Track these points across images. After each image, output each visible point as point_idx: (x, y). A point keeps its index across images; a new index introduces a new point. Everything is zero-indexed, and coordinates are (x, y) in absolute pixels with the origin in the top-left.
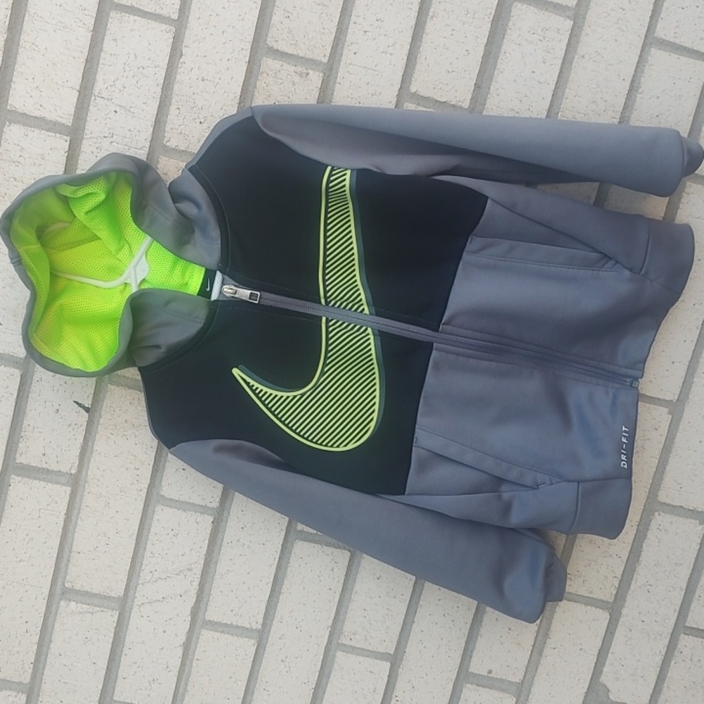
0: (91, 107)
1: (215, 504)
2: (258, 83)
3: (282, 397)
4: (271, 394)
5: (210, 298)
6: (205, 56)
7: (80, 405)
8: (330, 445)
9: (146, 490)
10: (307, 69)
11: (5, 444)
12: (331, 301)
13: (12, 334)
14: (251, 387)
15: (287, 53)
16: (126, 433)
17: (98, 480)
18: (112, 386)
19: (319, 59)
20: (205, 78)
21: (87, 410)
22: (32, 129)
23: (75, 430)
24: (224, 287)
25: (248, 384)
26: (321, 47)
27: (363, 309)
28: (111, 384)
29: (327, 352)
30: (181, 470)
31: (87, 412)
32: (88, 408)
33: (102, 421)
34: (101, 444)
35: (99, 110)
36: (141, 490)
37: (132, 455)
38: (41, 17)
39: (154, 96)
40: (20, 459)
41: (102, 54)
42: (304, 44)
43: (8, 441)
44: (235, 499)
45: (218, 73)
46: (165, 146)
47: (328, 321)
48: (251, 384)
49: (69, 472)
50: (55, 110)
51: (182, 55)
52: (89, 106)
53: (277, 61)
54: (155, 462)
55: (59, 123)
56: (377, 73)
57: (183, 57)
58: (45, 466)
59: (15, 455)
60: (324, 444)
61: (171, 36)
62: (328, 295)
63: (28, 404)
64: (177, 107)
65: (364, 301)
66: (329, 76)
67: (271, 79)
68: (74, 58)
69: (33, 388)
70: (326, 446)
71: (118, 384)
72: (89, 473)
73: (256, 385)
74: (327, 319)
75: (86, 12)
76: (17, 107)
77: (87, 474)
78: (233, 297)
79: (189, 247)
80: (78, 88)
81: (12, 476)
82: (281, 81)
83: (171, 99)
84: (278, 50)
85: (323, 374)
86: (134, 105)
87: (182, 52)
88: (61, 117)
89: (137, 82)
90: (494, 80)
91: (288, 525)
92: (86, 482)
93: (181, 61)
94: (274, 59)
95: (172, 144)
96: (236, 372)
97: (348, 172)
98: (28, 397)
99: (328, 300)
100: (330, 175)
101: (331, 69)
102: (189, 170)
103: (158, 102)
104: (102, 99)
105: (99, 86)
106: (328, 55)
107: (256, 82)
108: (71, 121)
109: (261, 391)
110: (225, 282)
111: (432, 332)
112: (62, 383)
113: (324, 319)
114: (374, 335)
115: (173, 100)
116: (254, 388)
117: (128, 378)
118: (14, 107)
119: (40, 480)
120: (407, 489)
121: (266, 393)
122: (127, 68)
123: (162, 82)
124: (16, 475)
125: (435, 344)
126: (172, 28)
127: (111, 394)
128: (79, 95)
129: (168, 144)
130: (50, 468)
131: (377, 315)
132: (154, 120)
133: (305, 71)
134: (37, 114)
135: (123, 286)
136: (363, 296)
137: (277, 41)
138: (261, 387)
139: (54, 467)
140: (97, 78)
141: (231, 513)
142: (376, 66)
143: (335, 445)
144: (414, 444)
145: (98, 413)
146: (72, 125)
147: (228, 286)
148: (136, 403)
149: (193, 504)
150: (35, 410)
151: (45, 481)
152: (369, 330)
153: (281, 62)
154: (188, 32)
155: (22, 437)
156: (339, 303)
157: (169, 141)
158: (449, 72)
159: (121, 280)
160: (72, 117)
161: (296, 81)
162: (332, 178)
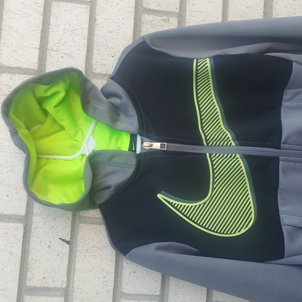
0: (48, 57)
1: (158, 293)
2: (142, 29)
3: (192, 206)
4: (185, 206)
5: (136, 152)
6: (109, 19)
7: (63, 240)
8: (229, 233)
9: (112, 290)
10: (168, 17)
11: (18, 275)
12: (209, 142)
13: (15, 201)
14: (171, 204)
15: (155, 10)
16: (94, 254)
17: (81, 289)
18: (82, 224)
19: (174, 11)
20: (111, 31)
21: (68, 243)
22: (15, 75)
23: (62, 257)
24: (144, 143)
25: (169, 202)
26: (174, 4)
27: (231, 143)
28: (81, 223)
29: (214, 174)
30: (133, 273)
31: (68, 244)
32: (68, 241)
33: (78, 248)
34: (80, 264)
35: (52, 57)
36: (109, 291)
37: (100, 268)
38: (13, 11)
39: (84, 45)
40: (30, 284)
41: (50, 26)
42: (164, 4)
43: (20, 272)
44: (170, 287)
45: (118, 27)
46: (94, 73)
47: (210, 155)
48: (171, 202)
49: (61, 287)
50: (27, 62)
51: (96, 20)
52: (46, 57)
53: (151, 16)
54: (115, 270)
55: (30, 69)
56: (208, 14)
57: (97, 21)
58: (45, 285)
59: (26, 282)
60: (225, 232)
61: (88, 10)
62: (208, 138)
63: (30, 245)
64: (97, 49)
65: (230, 138)
66: (181, 20)
67: (149, 25)
68: (34, 31)
69: (32, 234)
70: (227, 234)
71: (86, 223)
72: (74, 285)
73: (174, 202)
74: (210, 154)
75: (38, 5)
76: (4, 63)
77: (73, 286)
78: (150, 149)
79: (118, 123)
80: (38, 47)
81: (25, 296)
82: (155, 26)
83: (94, 45)
84: (150, 9)
85: (213, 189)
86: (72, 52)
87: (96, 18)
88: (30, 65)
89: (72, 39)
90: (273, 8)
91: (207, 299)
92: (73, 292)
93: (96, 23)
94: (149, 15)
95: (98, 71)
96: (159, 196)
97: (208, 59)
98: (29, 241)
99: (208, 142)
100: (197, 63)
101: (181, 16)
102: (111, 79)
103: (86, 49)
104: (54, 51)
105: (51, 44)
106: (178, 8)
107: (140, 29)
108: (37, 67)
109: (178, 205)
110: (144, 140)
111: (277, 150)
112: (50, 227)
113: (208, 155)
114: (241, 158)
115: (95, 46)
116: (173, 204)
117: (91, 217)
118: (3, 64)
119: (43, 296)
120: (285, 254)
121: (181, 205)
122: (66, 32)
123: (87, 36)
124: (27, 295)
125: (280, 157)
126: (89, 6)
127: (82, 230)
128: (40, 51)
129: (95, 72)
130: (49, 286)
131: (240, 145)
132: (85, 58)
133: (167, 18)
134: (16, 65)
135: (81, 157)
136: (229, 135)
137: (148, 5)
138: (177, 203)
139: (52, 285)
140: (49, 40)
141: (169, 297)
142: (206, 10)
143: (233, 232)
144: (282, 224)
145: (75, 244)
146: (38, 69)
147: (146, 143)
148: (98, 233)
149: (144, 295)
150: (35, 248)
151: (46, 296)
152: (238, 156)
153: (153, 16)
154: (97, 7)
155: (28, 268)
156: (215, 143)
157: (95, 70)
158: (247, 7)
159: (79, 153)
160: (37, 65)
161: (163, 25)
162: (199, 64)
